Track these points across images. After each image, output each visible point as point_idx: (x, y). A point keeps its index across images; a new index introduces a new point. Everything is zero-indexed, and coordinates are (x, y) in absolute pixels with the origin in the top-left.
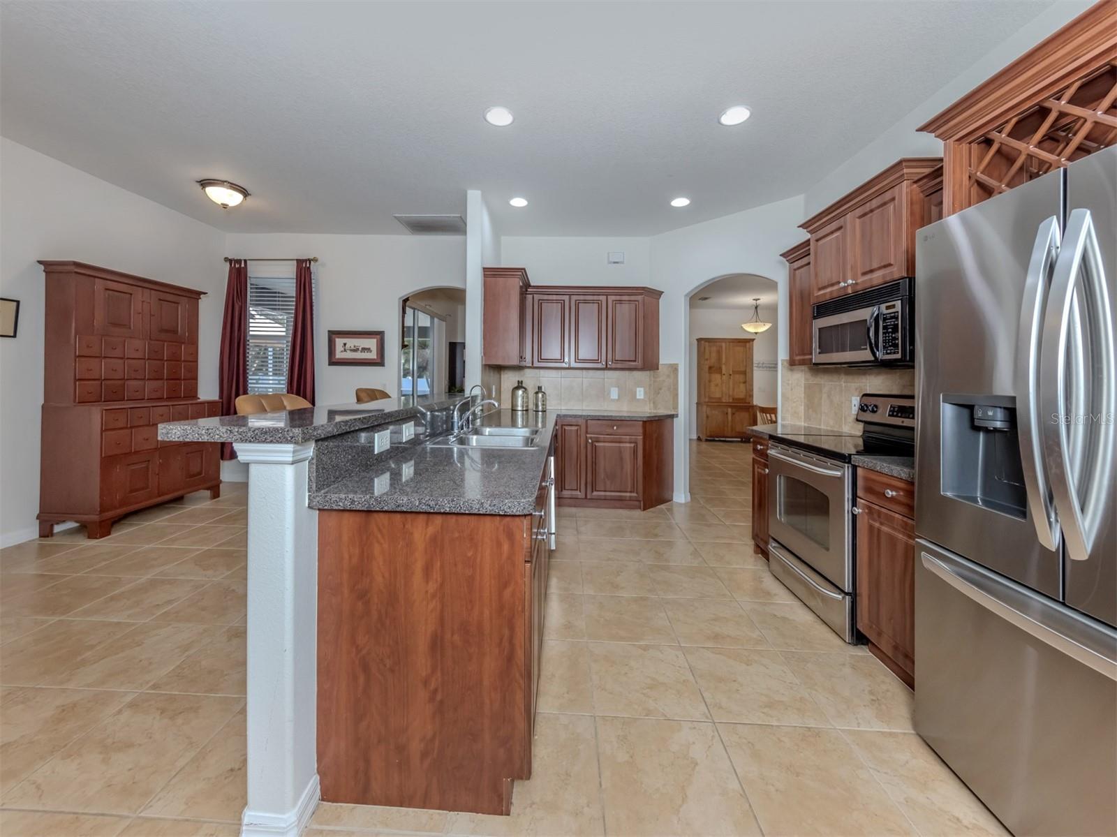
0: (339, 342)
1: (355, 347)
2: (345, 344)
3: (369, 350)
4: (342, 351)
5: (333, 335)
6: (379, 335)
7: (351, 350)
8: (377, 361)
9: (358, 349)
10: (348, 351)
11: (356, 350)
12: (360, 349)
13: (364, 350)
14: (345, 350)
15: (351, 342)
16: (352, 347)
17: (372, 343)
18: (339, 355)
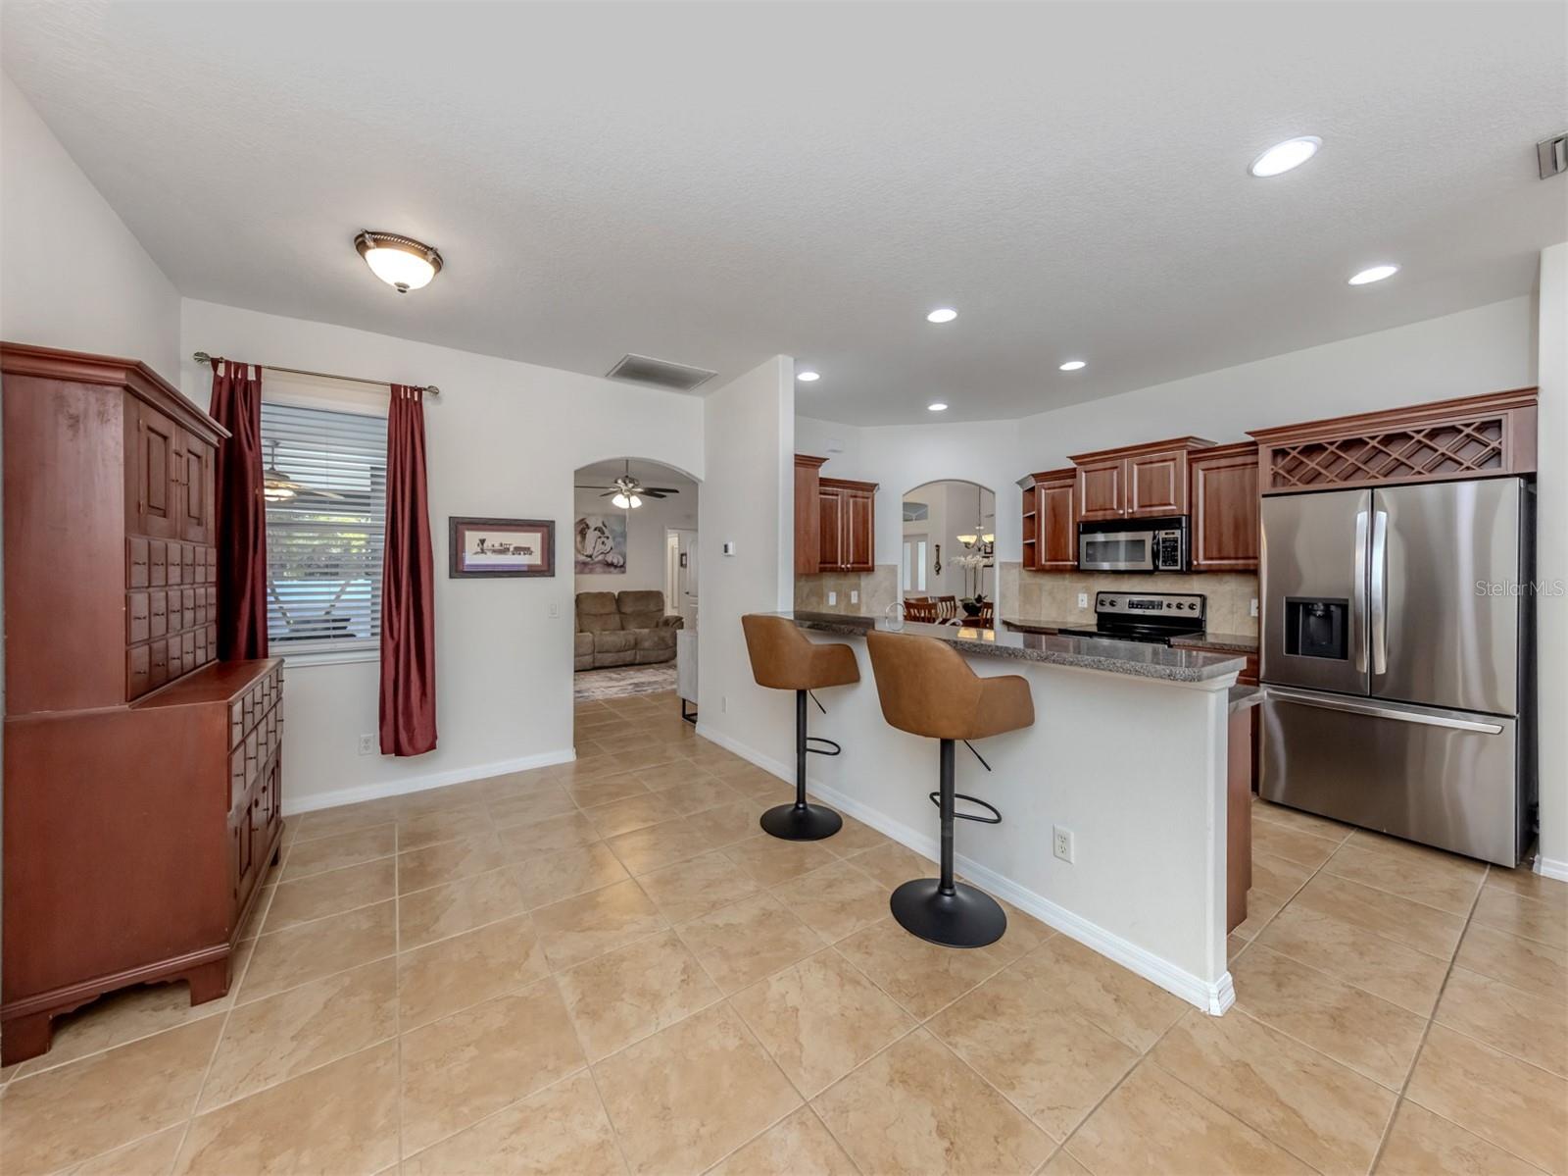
0: (471, 538)
1: (501, 545)
2: (483, 541)
3: (527, 550)
4: (477, 553)
5: (459, 526)
6: (547, 528)
7: (494, 551)
8: (543, 569)
9: (508, 549)
10: (489, 554)
11: (504, 550)
12: (511, 549)
13: (518, 550)
14: (483, 551)
15: (494, 538)
16: (497, 546)
17: (533, 540)
18: (471, 558)
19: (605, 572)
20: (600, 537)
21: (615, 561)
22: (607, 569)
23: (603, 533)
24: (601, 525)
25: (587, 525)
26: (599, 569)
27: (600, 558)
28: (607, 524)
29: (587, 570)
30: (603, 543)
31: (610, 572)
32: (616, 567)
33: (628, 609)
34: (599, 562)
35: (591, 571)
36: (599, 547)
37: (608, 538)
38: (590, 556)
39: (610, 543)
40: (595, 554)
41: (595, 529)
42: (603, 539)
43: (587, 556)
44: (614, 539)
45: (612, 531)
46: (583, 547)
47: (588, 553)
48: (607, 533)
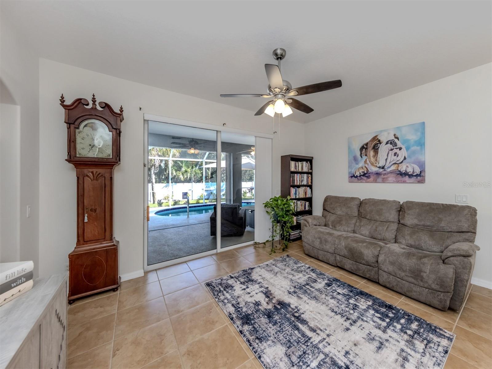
19: (398, 182)
20: (392, 150)
21: (410, 170)
22: (400, 178)
23: (396, 145)
24: (393, 138)
25: (379, 141)
26: (392, 178)
27: (393, 168)
28: (398, 135)
29: (380, 179)
30: (395, 154)
31: (404, 182)
32: (410, 176)
33: (410, 220)
34: (391, 172)
35: (384, 181)
36: (392, 158)
37: (400, 149)
38: (383, 168)
39: (403, 154)
40: (388, 165)
41: (387, 143)
42: (395, 151)
43: (379, 167)
44: (408, 149)
45: (405, 141)
46: (376, 160)
47: (381, 164)
48: (399, 144)
